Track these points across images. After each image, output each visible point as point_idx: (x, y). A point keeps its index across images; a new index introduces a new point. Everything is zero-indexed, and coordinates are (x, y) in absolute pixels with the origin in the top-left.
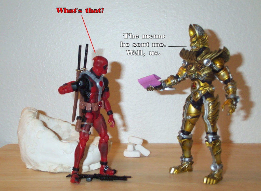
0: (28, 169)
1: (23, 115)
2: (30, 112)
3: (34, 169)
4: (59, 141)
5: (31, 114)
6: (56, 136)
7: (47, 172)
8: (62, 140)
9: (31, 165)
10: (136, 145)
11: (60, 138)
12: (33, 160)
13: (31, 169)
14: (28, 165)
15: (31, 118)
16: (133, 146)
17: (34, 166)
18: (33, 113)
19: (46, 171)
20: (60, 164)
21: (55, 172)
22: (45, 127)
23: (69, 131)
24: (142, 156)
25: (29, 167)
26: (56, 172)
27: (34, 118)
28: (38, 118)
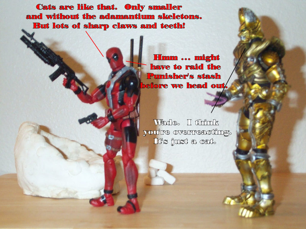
0: (26, 195)
1: (21, 129)
2: (30, 125)
3: (33, 195)
4: (63, 160)
5: (31, 129)
6: (60, 155)
7: (49, 198)
8: (67, 159)
9: (30, 190)
10: (158, 170)
11: (65, 157)
12: (32, 183)
13: (30, 195)
14: (26, 190)
15: (30, 133)
16: (155, 172)
17: (33, 191)
18: (34, 127)
19: (47, 197)
20: (64, 188)
21: (58, 197)
22: (47, 144)
23: (77, 152)
24: (165, 184)
25: (27, 192)
26: (60, 197)
27: (34, 132)
28: (39, 133)
